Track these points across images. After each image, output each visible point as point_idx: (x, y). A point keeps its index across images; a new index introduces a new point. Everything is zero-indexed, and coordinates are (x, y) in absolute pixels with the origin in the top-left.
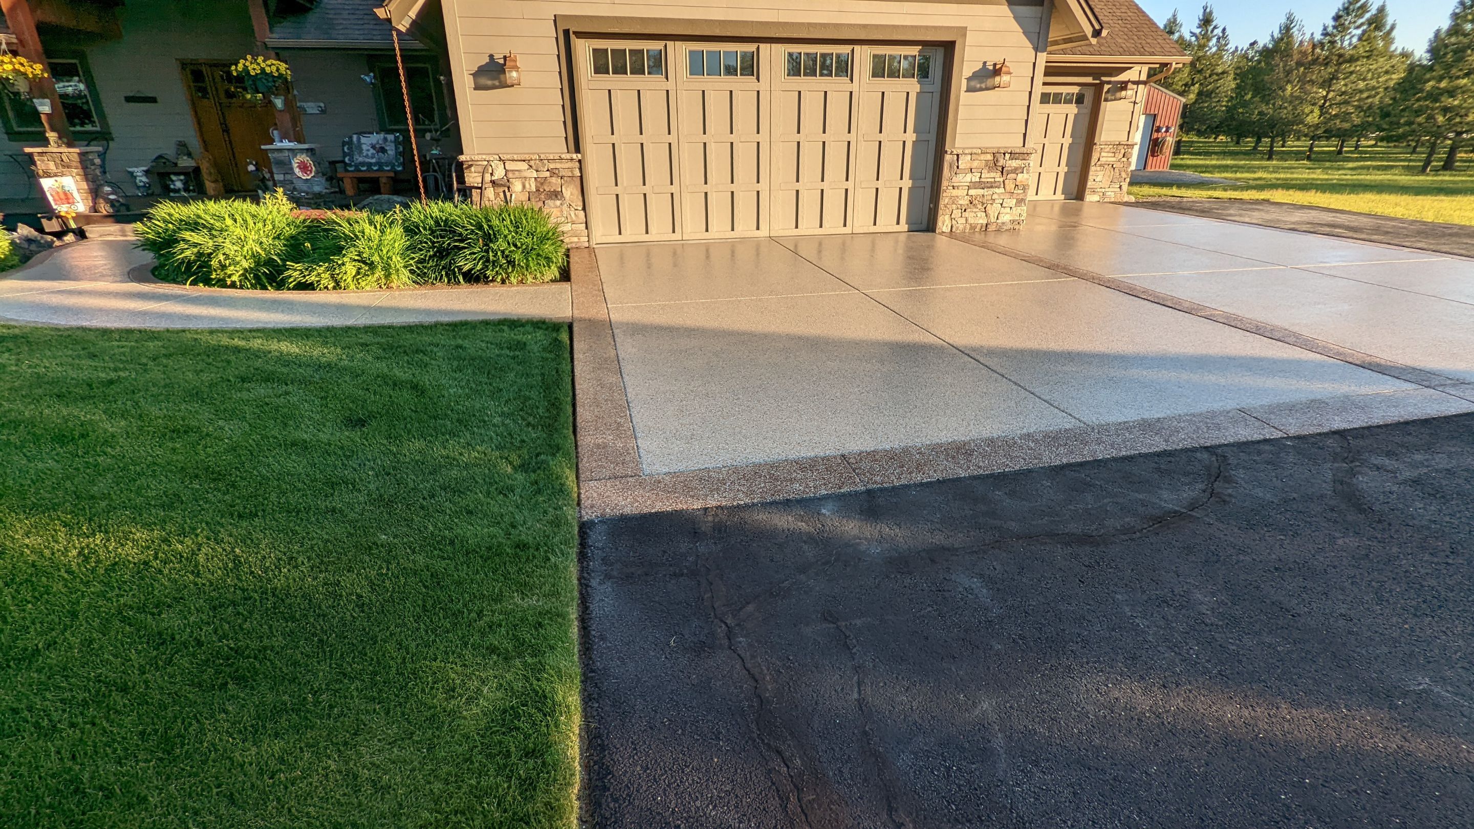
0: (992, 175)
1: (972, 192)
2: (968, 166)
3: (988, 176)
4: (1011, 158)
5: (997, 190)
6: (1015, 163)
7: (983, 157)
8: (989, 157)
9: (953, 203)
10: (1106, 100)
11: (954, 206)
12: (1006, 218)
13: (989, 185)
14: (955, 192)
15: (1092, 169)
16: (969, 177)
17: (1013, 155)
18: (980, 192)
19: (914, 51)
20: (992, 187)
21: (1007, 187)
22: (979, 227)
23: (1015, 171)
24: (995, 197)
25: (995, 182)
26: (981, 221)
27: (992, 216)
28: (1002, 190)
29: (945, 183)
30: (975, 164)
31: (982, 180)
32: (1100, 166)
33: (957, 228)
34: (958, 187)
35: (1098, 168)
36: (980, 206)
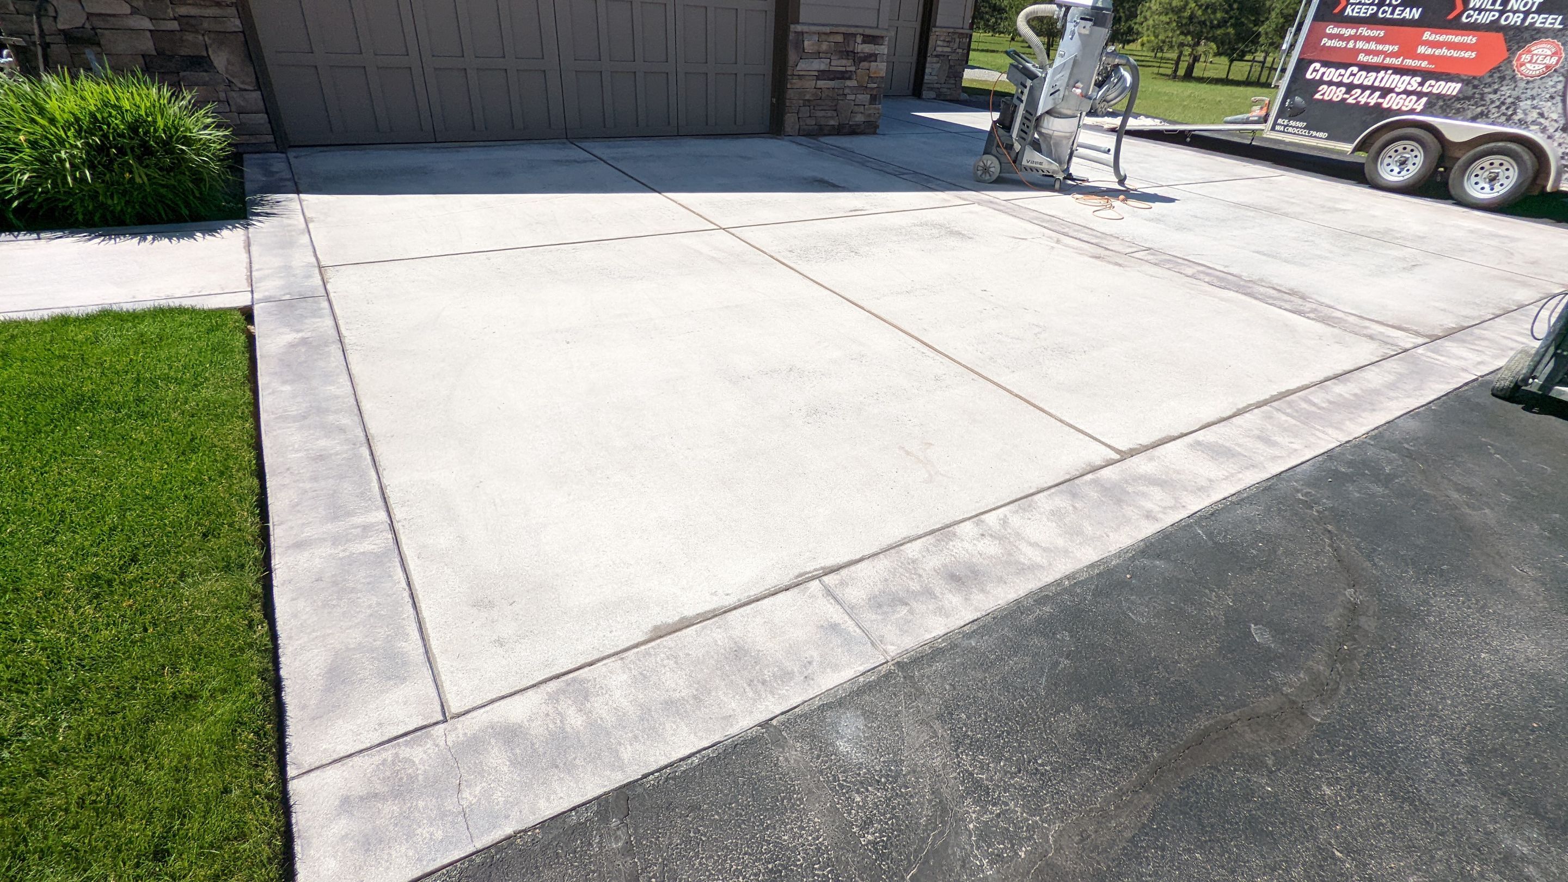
0: (844, 62)
1: (821, 84)
2: (815, 48)
3: (840, 64)
4: (864, 42)
5: (848, 83)
6: (868, 48)
7: (832, 38)
8: (840, 39)
9: (800, 98)
11: (801, 101)
12: (859, 118)
13: (840, 76)
14: (801, 84)
15: (928, 59)
16: (816, 64)
17: (866, 39)
18: (831, 84)
20: (843, 78)
21: (859, 79)
22: (828, 129)
23: (868, 58)
24: (847, 91)
25: (846, 72)
26: (832, 122)
27: (844, 115)
28: (854, 83)
29: (790, 71)
30: (823, 47)
31: (832, 68)
32: (936, 57)
33: (804, 130)
34: (804, 77)
35: (934, 60)
36: (830, 103)
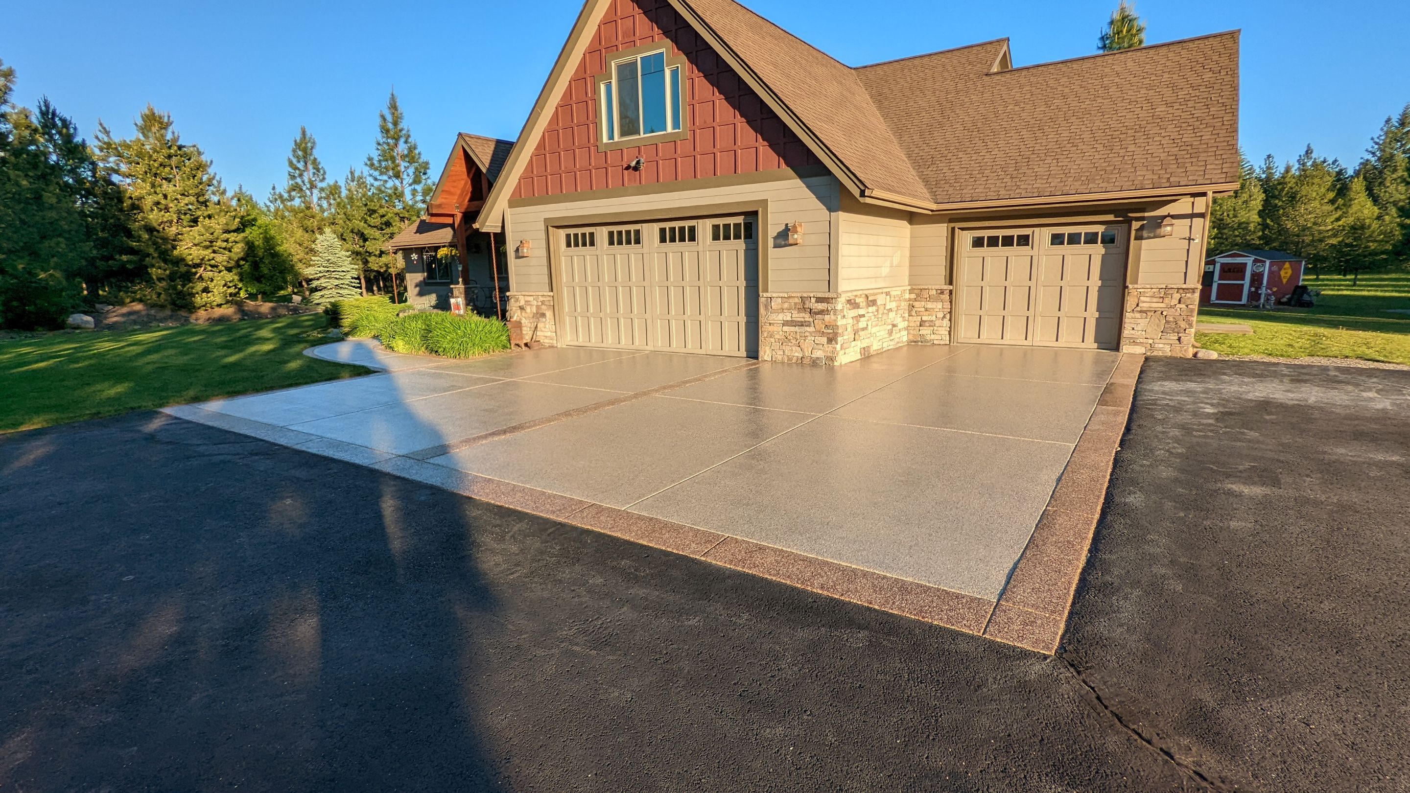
0: (802, 315)
1: (786, 328)
2: (780, 307)
3: (798, 316)
4: (817, 302)
5: (808, 329)
6: (821, 306)
7: (791, 300)
8: (797, 300)
9: (771, 337)
10: (1139, 238)
11: (772, 340)
12: (818, 354)
13: (800, 324)
14: (771, 328)
15: (1128, 316)
16: (781, 317)
17: (819, 300)
18: (793, 329)
19: (740, 220)
20: (802, 325)
21: (817, 327)
22: (795, 359)
23: (821, 312)
24: (807, 334)
25: (805, 322)
26: (796, 354)
27: (806, 350)
28: (812, 329)
29: (762, 320)
30: (786, 305)
31: (794, 319)
32: (1141, 312)
33: (776, 358)
34: (773, 324)
35: (1138, 315)
36: (794, 341)
